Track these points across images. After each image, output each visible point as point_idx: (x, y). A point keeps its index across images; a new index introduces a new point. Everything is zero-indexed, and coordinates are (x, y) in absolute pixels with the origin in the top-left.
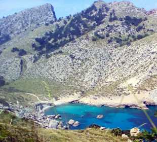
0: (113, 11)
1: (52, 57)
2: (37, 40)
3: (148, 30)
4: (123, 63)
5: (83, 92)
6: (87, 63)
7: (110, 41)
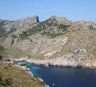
0: (57, 21)
1: (24, 40)
2: (23, 32)
3: (68, 31)
4: (49, 45)
5: (30, 57)
6: (36, 44)
7: (48, 35)
